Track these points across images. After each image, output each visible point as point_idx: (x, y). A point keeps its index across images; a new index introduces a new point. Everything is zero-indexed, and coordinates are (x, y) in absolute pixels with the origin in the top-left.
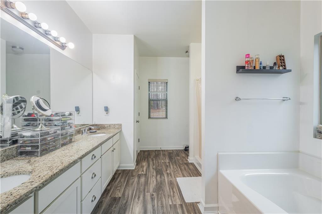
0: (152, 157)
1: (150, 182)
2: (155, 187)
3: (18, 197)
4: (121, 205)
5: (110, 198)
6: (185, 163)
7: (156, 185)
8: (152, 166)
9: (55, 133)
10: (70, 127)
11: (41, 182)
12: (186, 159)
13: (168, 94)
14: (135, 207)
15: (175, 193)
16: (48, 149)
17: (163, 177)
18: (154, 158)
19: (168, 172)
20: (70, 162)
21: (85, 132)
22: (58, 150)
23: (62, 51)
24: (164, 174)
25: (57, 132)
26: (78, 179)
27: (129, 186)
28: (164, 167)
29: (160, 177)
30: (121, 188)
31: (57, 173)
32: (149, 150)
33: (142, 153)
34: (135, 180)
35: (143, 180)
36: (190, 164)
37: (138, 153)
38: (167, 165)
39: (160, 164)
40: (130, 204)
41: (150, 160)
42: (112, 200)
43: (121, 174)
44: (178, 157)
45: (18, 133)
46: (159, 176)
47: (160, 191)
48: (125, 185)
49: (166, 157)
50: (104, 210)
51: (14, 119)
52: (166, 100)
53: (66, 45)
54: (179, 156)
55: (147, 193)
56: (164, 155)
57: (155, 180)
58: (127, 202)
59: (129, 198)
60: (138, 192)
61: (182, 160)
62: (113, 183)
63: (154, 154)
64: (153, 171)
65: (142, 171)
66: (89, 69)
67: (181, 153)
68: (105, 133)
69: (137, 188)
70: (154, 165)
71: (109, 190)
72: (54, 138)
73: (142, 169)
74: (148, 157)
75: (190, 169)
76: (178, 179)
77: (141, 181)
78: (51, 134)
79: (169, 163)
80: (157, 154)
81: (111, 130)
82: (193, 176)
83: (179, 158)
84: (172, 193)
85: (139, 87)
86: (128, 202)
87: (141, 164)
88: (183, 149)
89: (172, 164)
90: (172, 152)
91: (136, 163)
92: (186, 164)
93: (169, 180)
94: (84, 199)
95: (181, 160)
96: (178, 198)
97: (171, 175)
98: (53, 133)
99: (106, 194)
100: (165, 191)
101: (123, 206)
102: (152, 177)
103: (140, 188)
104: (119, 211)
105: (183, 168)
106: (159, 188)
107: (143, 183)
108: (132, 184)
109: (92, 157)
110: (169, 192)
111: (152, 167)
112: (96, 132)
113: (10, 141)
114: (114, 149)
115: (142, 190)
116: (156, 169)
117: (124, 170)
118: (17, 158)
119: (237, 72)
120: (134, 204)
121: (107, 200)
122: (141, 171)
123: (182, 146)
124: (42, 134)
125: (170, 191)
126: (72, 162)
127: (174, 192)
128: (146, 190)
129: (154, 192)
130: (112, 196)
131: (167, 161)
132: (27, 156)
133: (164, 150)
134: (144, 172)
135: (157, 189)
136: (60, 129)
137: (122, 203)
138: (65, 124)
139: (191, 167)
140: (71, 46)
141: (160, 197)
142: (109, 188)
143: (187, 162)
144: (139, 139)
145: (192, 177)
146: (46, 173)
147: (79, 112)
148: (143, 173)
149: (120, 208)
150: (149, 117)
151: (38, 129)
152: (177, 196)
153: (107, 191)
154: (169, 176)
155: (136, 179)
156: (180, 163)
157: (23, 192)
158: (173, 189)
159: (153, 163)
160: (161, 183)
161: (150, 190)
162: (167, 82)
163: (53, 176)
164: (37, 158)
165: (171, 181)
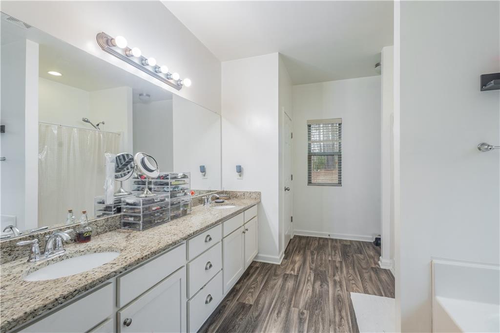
0: (312, 249)
1: (302, 290)
2: (309, 301)
3: (90, 281)
4: (251, 318)
5: (238, 302)
6: (372, 268)
7: (312, 297)
8: (310, 263)
9: (162, 201)
10: (184, 193)
11: (122, 266)
12: (376, 260)
13: (342, 143)
14: (270, 326)
15: (343, 320)
16: (153, 221)
17: (326, 287)
18: (315, 251)
19: (337, 278)
20: (168, 244)
21: (207, 202)
22: (165, 225)
23: (177, 91)
24: (327, 282)
25: (164, 200)
26: (183, 268)
27: (267, 290)
28: (330, 268)
29: (321, 285)
30: (255, 291)
31: (147, 257)
32: (308, 237)
33: (297, 240)
34: (277, 282)
35: (290, 284)
36: (383, 271)
37: (291, 239)
38: (336, 266)
39: (323, 262)
40: (264, 320)
41: (309, 253)
42: (239, 307)
43: (259, 269)
44: (359, 255)
45: (122, 199)
46: (318, 283)
47: (316, 310)
48: (262, 287)
49: (337, 252)
50: (225, 320)
51: (121, 181)
52: (339, 154)
53: (182, 83)
54: (361, 253)
55: (293, 308)
56: (334, 248)
57: (311, 289)
58: (259, 315)
59: (265, 310)
60: (279, 304)
61: (367, 262)
62: (245, 280)
63: (317, 244)
64: (310, 272)
65: (292, 270)
66: (216, 113)
67: (367, 248)
68: (234, 205)
69: (279, 297)
70: (313, 263)
71: (238, 291)
72: (162, 208)
73: (291, 266)
74: (305, 248)
75: (380, 280)
76: (354, 296)
77: (287, 286)
78: (156, 202)
79: (341, 262)
80: (322, 244)
81: (245, 201)
82: (386, 296)
83: (361, 256)
84: (337, 319)
85: (292, 134)
86: (261, 316)
87: (293, 257)
88: (372, 241)
89: (346, 266)
90: (349, 244)
91: (284, 255)
92: (375, 270)
93: (336, 294)
94: (193, 297)
95: (364, 261)
96: (348, 329)
97: (341, 286)
98: (159, 202)
99: (232, 295)
100: (326, 311)
101: (253, 320)
102: (307, 283)
103: (283, 297)
104: (246, 326)
105: (366, 276)
106: (316, 303)
107: (289, 290)
108: (272, 288)
109: (206, 238)
110: (333, 315)
111: (310, 266)
112: (223, 202)
113: (114, 208)
114: (247, 230)
115: (286, 300)
116: (315, 270)
117: (265, 263)
118: (120, 230)
119: (482, 87)
120: (270, 321)
121: (233, 305)
122: (291, 268)
123: (371, 237)
124: (144, 202)
125: (335, 313)
126: (171, 243)
127: (341, 318)
128: (293, 302)
129: (305, 309)
130: (241, 301)
131: (338, 259)
132: (130, 229)
133: (336, 240)
134: (294, 271)
135: (312, 304)
136: (170, 197)
137: (252, 314)
138: (176, 189)
139: (384, 277)
140: (187, 83)
141: (314, 321)
142: (238, 286)
143: (377, 266)
144: (292, 217)
145: (382, 296)
146: (134, 254)
147: (205, 174)
148: (292, 272)
149: (248, 323)
150: (310, 183)
151: (143, 195)
152: (347, 326)
153: (235, 291)
154: (338, 286)
155: (280, 282)
156: (362, 267)
157: (99, 275)
158: (340, 311)
159: (312, 259)
160: (321, 296)
161: (299, 304)
162: (340, 122)
163: (141, 260)
164: (138, 233)
165: (339, 295)
